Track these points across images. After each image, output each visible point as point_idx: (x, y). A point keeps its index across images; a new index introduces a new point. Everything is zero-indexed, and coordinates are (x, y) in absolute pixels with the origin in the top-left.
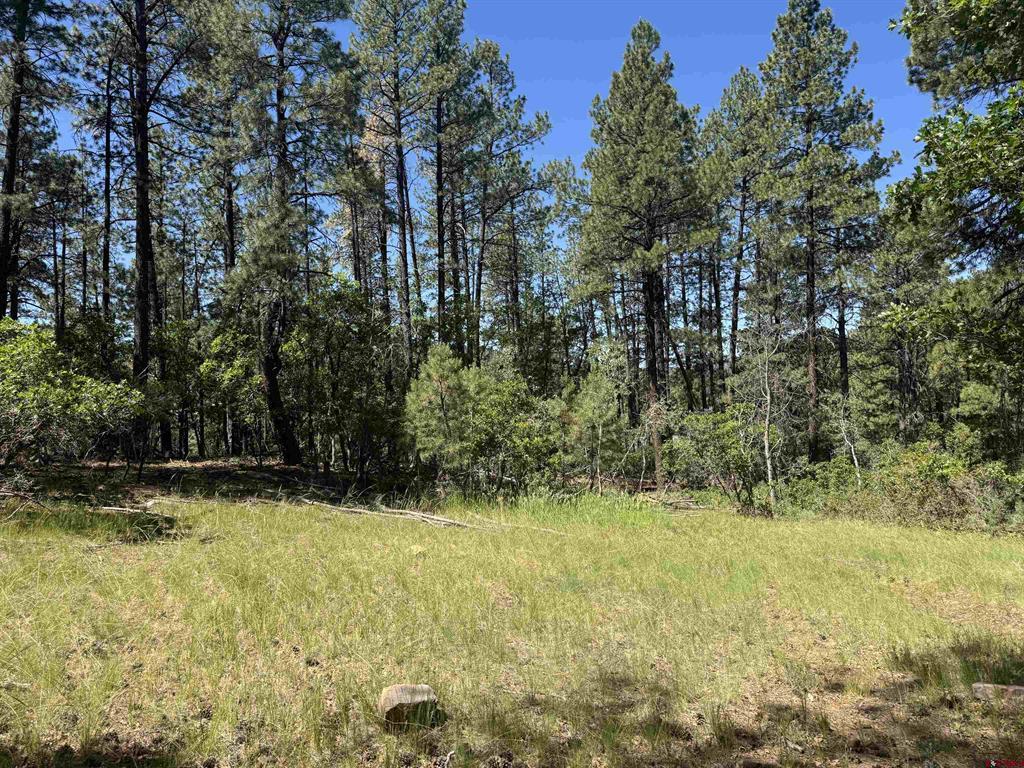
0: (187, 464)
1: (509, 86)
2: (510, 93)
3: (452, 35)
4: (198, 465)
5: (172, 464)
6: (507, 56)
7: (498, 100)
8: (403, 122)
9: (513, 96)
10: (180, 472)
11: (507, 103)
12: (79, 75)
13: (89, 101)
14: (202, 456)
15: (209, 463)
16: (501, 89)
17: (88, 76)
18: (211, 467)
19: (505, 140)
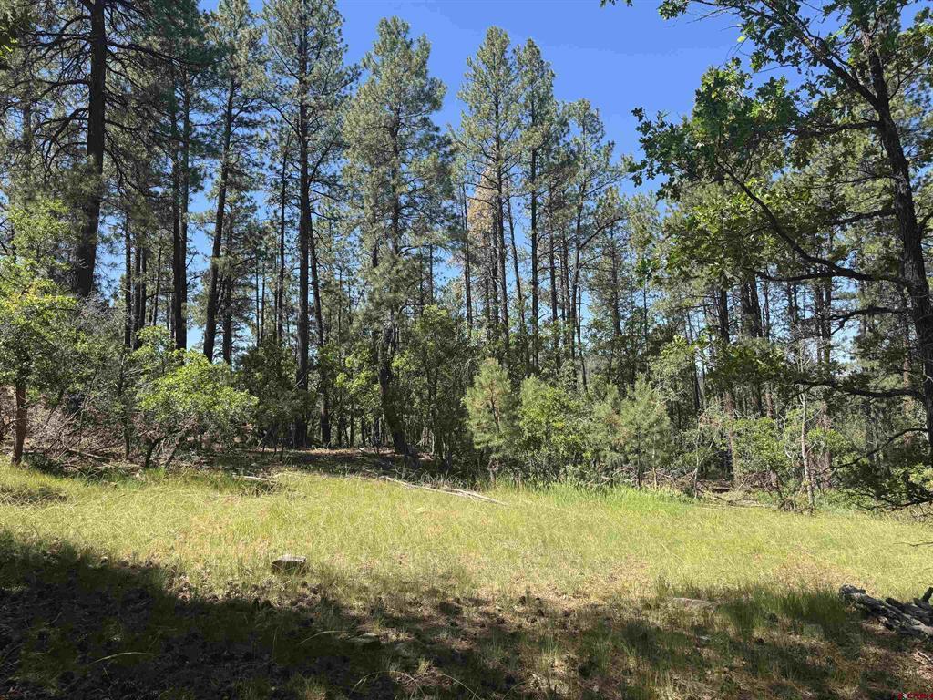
0: (328, 451)
1: (599, 134)
2: (600, 141)
3: (544, 100)
4: (334, 452)
5: (317, 451)
6: (597, 110)
7: (591, 147)
8: (503, 176)
9: (604, 142)
10: (318, 456)
11: (598, 149)
12: (265, 167)
13: (272, 185)
14: (339, 445)
15: (342, 451)
16: (592, 138)
17: (271, 167)
18: (341, 454)
19: (597, 180)
